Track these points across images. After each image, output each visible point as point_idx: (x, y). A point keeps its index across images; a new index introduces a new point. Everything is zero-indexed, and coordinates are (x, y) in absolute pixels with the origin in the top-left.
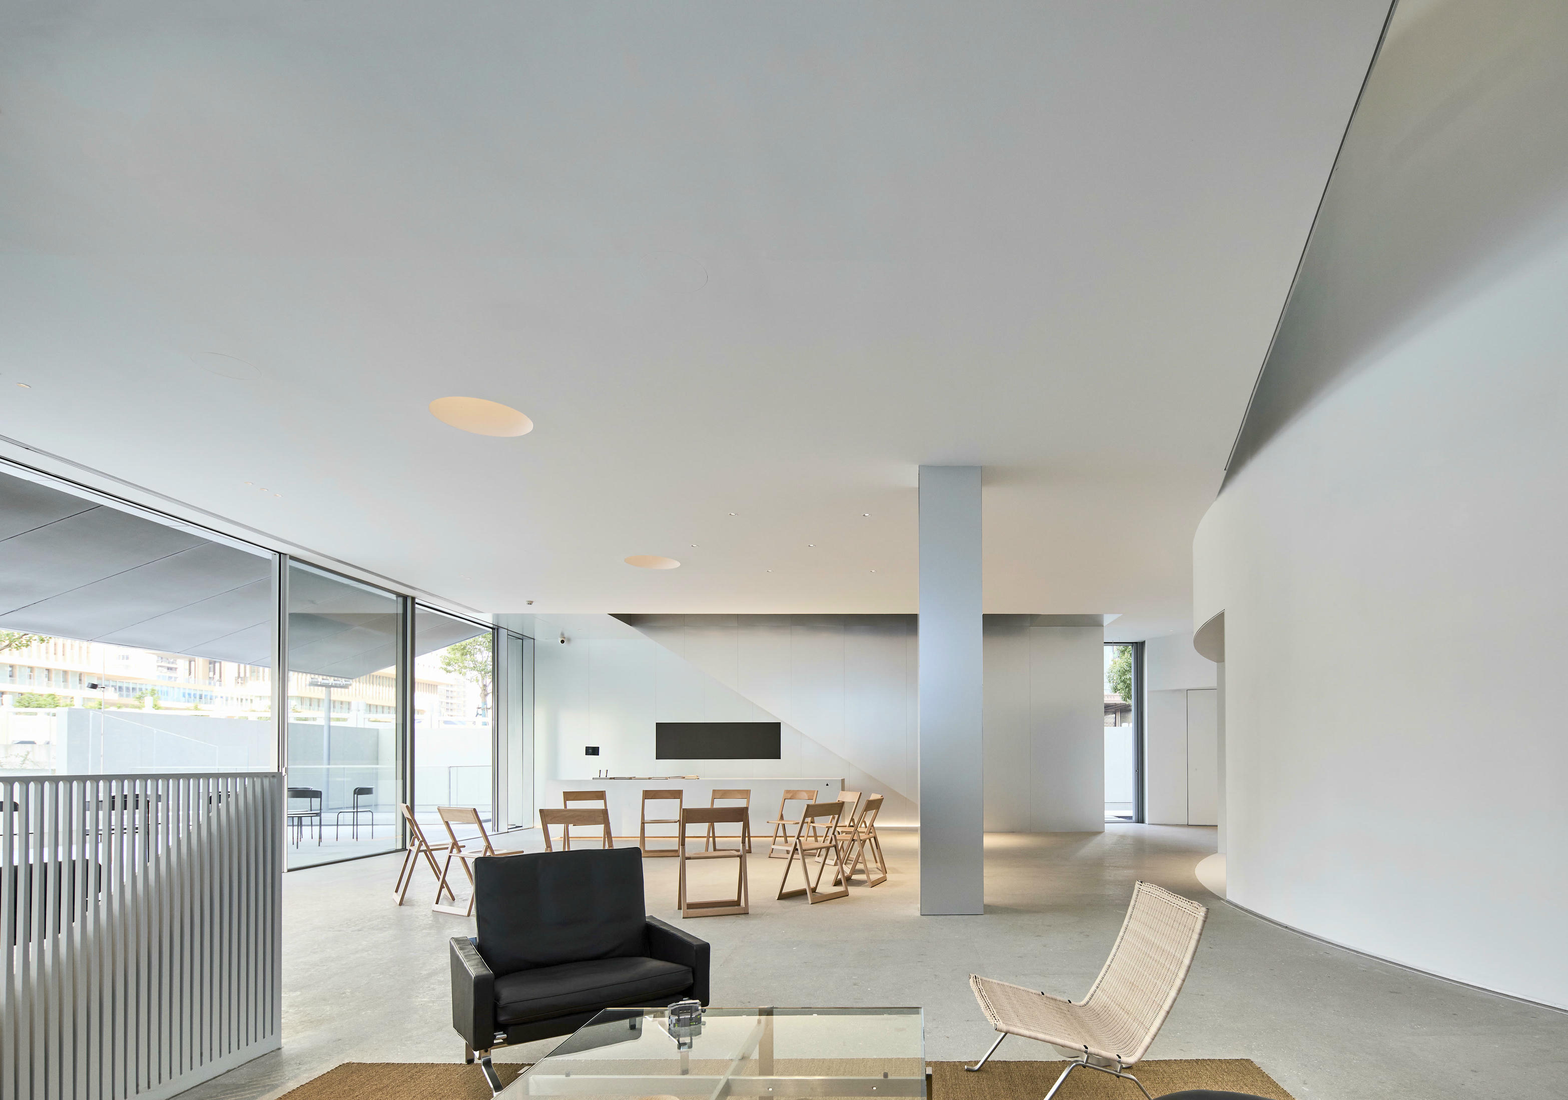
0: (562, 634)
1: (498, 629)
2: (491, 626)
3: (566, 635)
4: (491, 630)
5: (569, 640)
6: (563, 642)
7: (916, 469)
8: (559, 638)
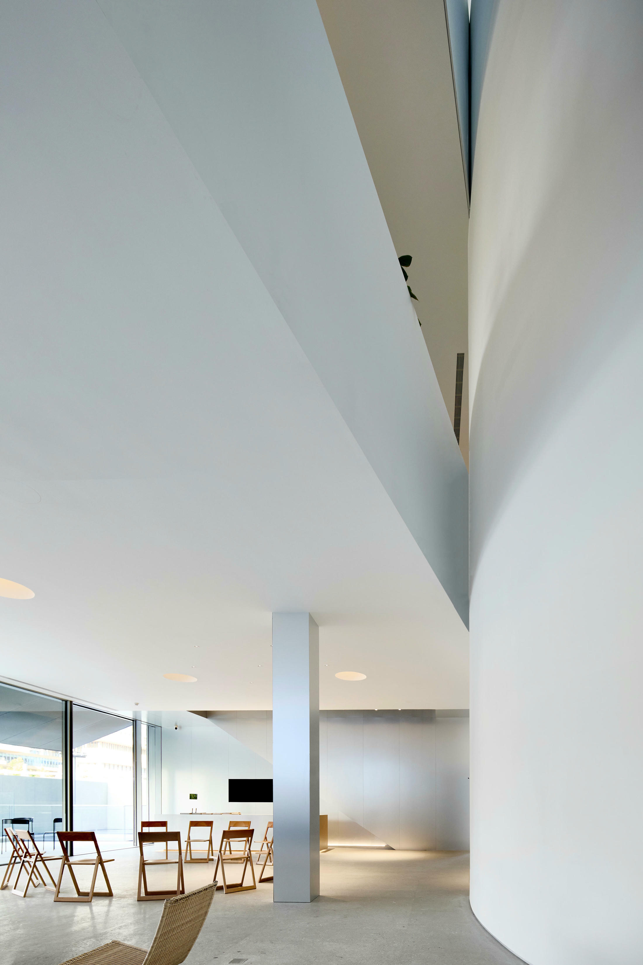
0: (176, 724)
1: (136, 721)
2: (132, 719)
3: (178, 725)
4: (132, 721)
5: (180, 727)
6: (176, 728)
7: (270, 615)
8: (174, 726)
